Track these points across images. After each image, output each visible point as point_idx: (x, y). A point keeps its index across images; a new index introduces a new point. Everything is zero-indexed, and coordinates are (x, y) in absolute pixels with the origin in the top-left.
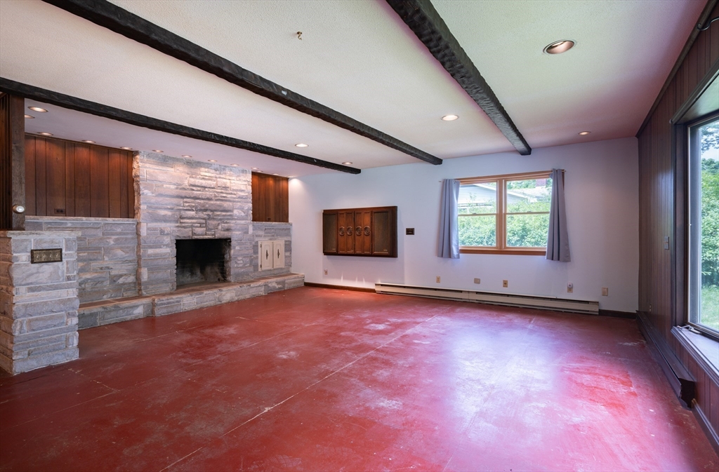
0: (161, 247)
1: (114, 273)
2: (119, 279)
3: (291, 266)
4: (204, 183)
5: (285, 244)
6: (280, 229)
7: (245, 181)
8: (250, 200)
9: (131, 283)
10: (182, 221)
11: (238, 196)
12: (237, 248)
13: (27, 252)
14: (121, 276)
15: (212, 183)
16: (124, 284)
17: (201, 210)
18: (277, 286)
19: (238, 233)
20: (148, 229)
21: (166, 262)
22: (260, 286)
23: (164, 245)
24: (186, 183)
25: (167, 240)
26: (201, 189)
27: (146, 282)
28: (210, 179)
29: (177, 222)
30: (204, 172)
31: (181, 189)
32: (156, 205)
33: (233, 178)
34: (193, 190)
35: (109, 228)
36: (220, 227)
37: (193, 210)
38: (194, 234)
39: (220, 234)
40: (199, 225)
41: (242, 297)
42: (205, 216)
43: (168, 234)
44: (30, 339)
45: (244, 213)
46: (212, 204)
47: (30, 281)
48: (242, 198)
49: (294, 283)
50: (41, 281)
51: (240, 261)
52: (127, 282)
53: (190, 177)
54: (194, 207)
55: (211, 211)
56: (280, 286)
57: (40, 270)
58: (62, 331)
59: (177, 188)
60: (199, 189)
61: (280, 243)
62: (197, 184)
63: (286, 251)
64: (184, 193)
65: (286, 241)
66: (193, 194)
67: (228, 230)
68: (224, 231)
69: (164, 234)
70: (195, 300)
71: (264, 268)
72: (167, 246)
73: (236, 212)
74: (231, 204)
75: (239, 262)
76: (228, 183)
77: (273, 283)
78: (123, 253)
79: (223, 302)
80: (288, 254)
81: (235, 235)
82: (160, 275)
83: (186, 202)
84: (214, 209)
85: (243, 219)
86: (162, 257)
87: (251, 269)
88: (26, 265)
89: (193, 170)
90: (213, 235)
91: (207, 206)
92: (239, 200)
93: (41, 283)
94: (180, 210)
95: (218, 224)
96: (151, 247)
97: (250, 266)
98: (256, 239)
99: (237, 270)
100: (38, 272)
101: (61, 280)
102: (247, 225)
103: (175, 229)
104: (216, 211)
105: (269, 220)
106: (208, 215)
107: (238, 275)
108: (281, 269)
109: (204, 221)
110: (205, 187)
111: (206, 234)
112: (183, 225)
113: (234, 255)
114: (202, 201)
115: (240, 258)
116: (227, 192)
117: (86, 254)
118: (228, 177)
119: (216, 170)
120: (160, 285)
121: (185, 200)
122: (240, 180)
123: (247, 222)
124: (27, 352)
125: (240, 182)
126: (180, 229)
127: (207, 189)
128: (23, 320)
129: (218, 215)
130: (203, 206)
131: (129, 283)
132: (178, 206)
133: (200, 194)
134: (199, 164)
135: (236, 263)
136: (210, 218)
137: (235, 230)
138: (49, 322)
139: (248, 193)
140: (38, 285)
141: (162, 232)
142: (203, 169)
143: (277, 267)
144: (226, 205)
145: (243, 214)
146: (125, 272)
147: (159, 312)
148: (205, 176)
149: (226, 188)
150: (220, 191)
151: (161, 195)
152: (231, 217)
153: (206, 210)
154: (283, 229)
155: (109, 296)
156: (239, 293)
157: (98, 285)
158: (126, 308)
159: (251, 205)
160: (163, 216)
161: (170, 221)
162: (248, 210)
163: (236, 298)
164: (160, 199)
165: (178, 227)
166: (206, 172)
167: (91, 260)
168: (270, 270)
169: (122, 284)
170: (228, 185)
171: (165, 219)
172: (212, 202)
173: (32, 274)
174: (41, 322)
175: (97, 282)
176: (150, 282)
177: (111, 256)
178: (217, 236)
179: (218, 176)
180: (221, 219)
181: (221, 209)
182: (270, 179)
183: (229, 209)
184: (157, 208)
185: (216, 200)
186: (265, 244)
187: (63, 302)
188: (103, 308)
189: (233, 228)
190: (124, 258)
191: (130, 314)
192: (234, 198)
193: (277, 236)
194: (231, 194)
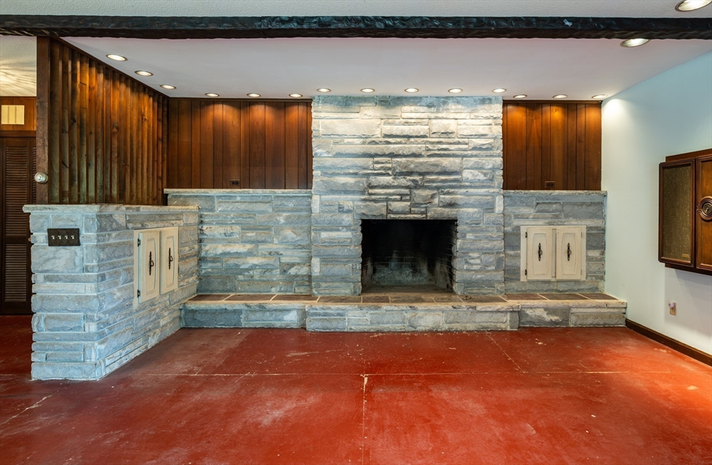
0: (338, 230)
1: (284, 260)
2: (290, 268)
3: (602, 278)
4: (407, 130)
5: (588, 235)
6: (575, 204)
7: (487, 118)
8: (500, 152)
9: (305, 275)
10: (371, 191)
11: (472, 145)
12: (470, 236)
13: (44, 231)
14: (292, 265)
15: (422, 129)
16: (296, 276)
17: (401, 174)
18: (548, 318)
19: (471, 210)
20: (322, 203)
21: (346, 252)
22: (498, 311)
23: (343, 227)
24: (378, 133)
25: (347, 219)
26: (403, 140)
27: (317, 277)
28: (419, 121)
29: (363, 193)
30: (407, 111)
31: (370, 143)
32: (334, 171)
33: (463, 116)
34: (388, 143)
35: (279, 203)
36: (436, 201)
37: (389, 175)
38: (389, 211)
39: (436, 211)
40: (398, 197)
41: (457, 326)
42: (409, 183)
43: (349, 211)
44: (47, 340)
45: (485, 175)
46: (421, 164)
47: (46, 268)
48: (480, 149)
49: (597, 316)
50: (57, 269)
51: (476, 260)
52: (299, 273)
53: (385, 123)
54: (390, 169)
55: (420, 174)
56: (554, 318)
57: (57, 255)
58: (79, 338)
59: (364, 143)
60: (399, 140)
61: (575, 232)
62: (394, 133)
63: (590, 247)
64: (373, 149)
65: (589, 228)
66: (388, 148)
67: (451, 205)
68: (444, 206)
69: (344, 212)
70: (368, 317)
71: (531, 277)
72: (348, 228)
73: (467, 174)
74: (457, 160)
75: (472, 261)
76: (452, 126)
77: (538, 310)
78: (294, 236)
79: (419, 329)
80: (595, 254)
81: (466, 214)
82: (338, 269)
83: (378, 163)
84: (424, 170)
85: (483, 187)
86: (342, 244)
87: (500, 276)
88: (44, 247)
89: (390, 112)
90: (422, 213)
91: (412, 166)
92: (475, 152)
93: (57, 272)
94: (368, 175)
95: (433, 196)
96: (325, 230)
97: (496, 270)
98: (516, 223)
99: (467, 275)
100: (54, 258)
101: (78, 269)
102: (493, 195)
103: (360, 203)
104: (428, 173)
105: (551, 187)
106: (414, 181)
107: (469, 284)
108: (577, 282)
109: (407, 191)
110: (409, 137)
111: (410, 212)
112: (373, 197)
113: (462, 249)
114: (404, 160)
115: (476, 255)
116: (450, 140)
117: (254, 234)
118: (452, 116)
119: (429, 106)
120: (337, 284)
121: (376, 159)
122: (477, 118)
123: (492, 190)
124: (44, 356)
125: (477, 122)
126: (368, 203)
127: (412, 140)
128: (41, 316)
129: (433, 181)
130: (406, 167)
131: (303, 276)
132: (364, 169)
133: (399, 149)
134: (398, 101)
135: (467, 262)
136: (417, 186)
137: (466, 205)
138: (64, 324)
139: (495, 138)
140: (56, 274)
141: (341, 209)
142: (406, 108)
143: (565, 278)
144: (446, 162)
145: (482, 177)
146: (297, 260)
147: (313, 325)
148: (410, 118)
149: (447, 134)
150: (437, 140)
151: (339, 155)
152: (459, 184)
153: (410, 173)
154: (582, 204)
155: (278, 289)
156: (451, 318)
157: (267, 274)
158: (276, 310)
159: (499, 160)
160: (343, 184)
161: (353, 192)
162: (493, 169)
163: (446, 327)
164: (338, 161)
165: (365, 200)
166: (411, 112)
167: (260, 242)
168: (548, 282)
169: (294, 276)
170: (452, 128)
171: (345, 190)
172: (421, 160)
173: (48, 260)
174: (56, 322)
175: (266, 269)
176: (324, 278)
177: (280, 238)
178: (431, 214)
179: (433, 116)
180: (437, 188)
181: (438, 170)
182: (554, 108)
183: (453, 169)
184: (334, 174)
185: (430, 156)
186: (535, 232)
187: (80, 299)
188: (246, 305)
189: (460, 202)
190: (296, 242)
191: (280, 320)
192: (465, 150)
193: (567, 216)
194: (459, 143)
